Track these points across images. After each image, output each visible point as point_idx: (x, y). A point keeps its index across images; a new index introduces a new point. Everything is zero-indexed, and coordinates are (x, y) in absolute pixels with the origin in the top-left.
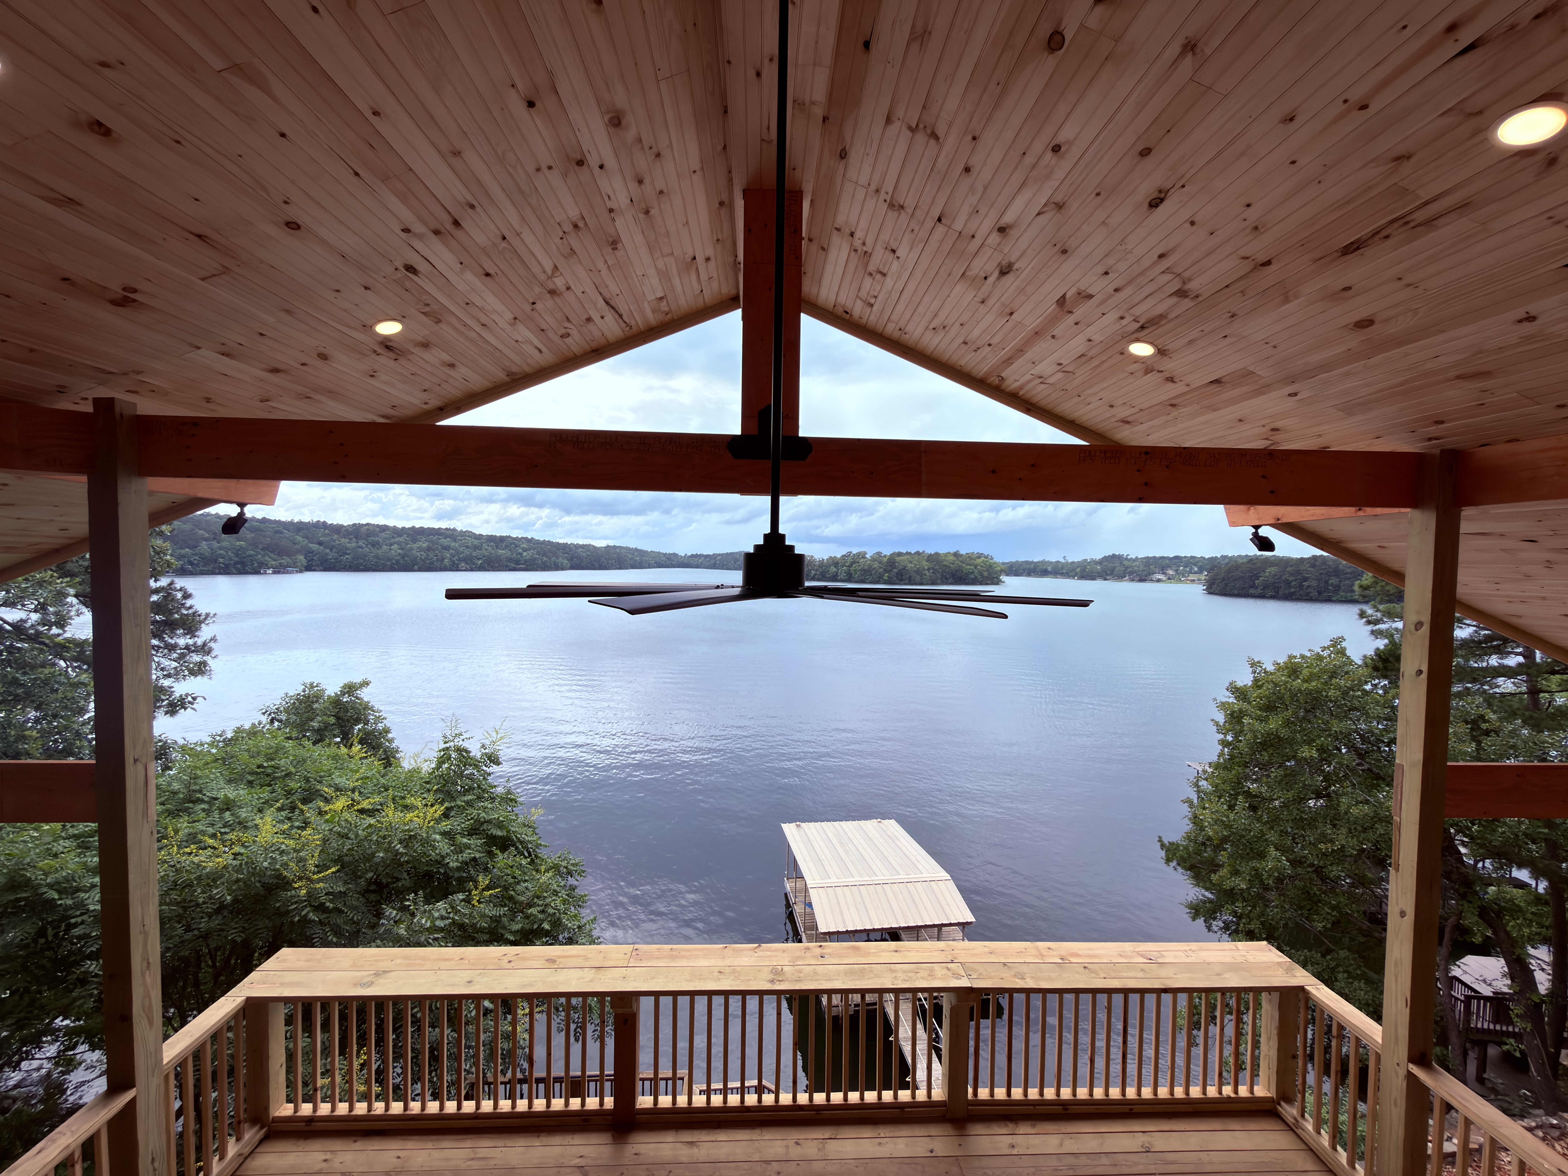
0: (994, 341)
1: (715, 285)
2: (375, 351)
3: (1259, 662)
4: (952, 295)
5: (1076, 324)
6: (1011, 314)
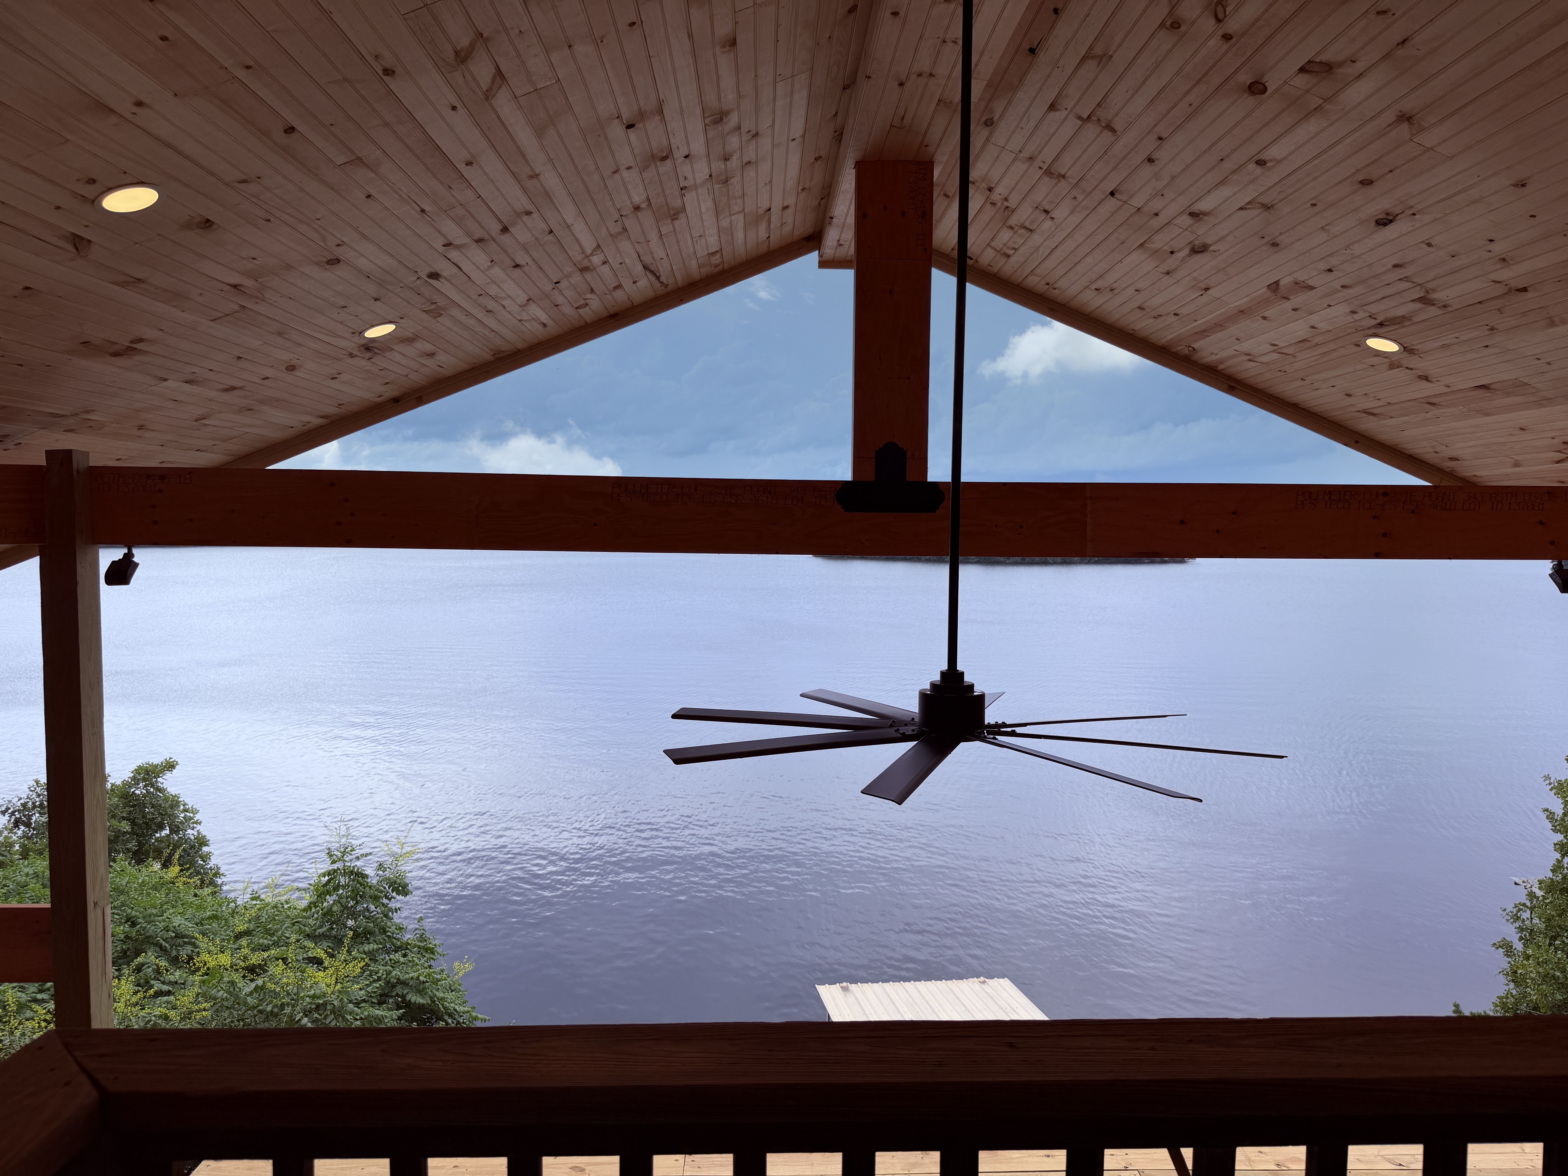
0: (1182, 312)
1: (787, 229)
2: (351, 354)
4: (1127, 260)
5: (1294, 310)
6: (1207, 289)
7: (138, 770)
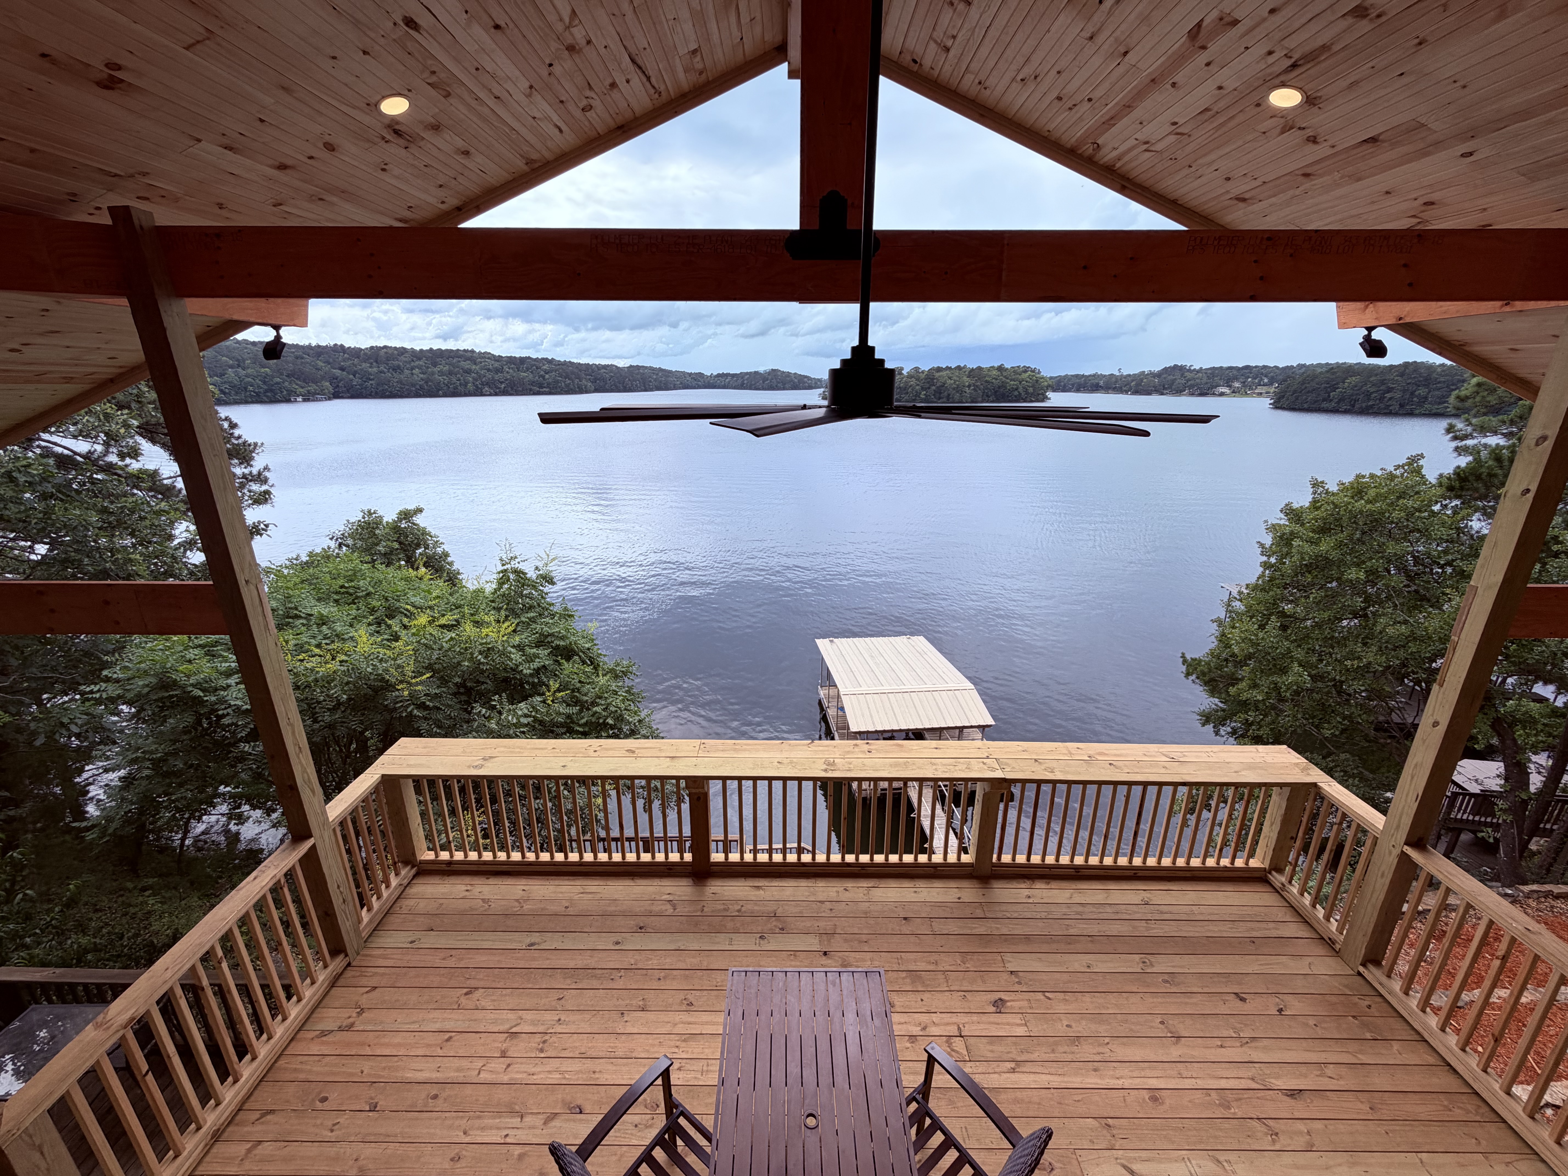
0: (1096, 95)
1: (758, 30)
2: (383, 138)
3: (1322, 482)
4: (1053, 29)
5: (1208, 64)
6: (1126, 53)
7: (400, 513)
